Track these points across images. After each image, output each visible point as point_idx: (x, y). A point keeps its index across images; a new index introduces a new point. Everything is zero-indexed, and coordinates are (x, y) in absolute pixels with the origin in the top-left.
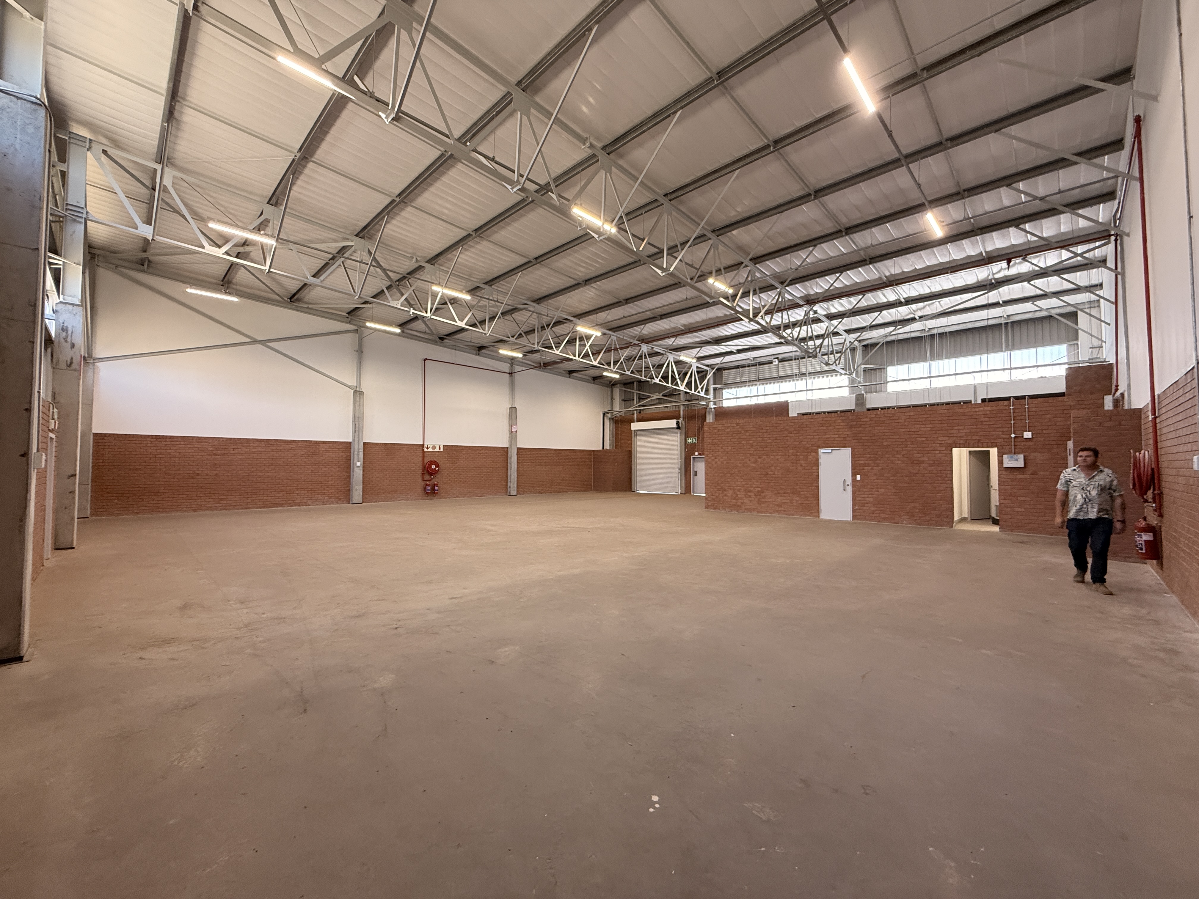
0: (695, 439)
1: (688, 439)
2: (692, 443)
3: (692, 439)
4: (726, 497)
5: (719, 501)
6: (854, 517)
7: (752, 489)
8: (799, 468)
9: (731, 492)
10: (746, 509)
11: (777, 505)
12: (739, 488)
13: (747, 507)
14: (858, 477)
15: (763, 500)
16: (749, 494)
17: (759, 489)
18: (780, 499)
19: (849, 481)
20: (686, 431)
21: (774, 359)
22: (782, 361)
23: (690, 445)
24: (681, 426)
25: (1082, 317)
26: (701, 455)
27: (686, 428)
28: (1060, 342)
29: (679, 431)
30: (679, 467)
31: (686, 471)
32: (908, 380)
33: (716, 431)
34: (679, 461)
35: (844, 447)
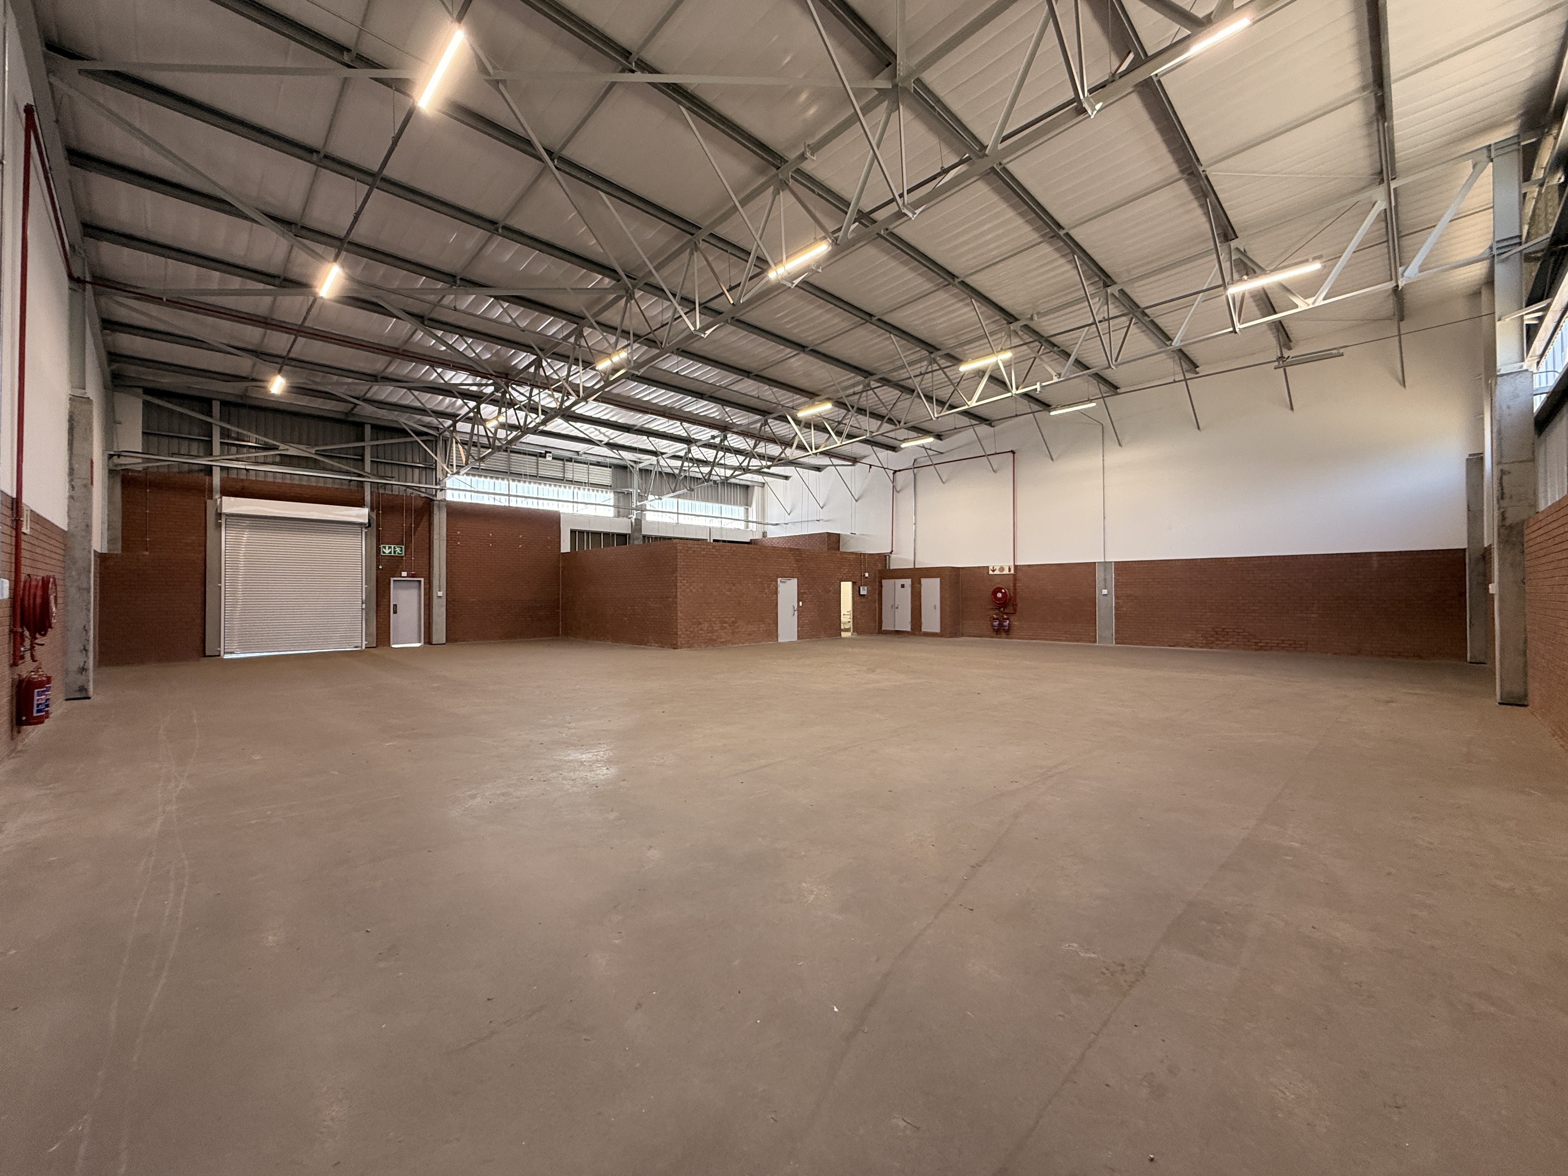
0: (401, 548)
1: (385, 548)
2: (393, 554)
3: (394, 548)
4: (702, 632)
5: (695, 636)
6: (798, 638)
7: (727, 619)
8: (765, 595)
9: (707, 625)
10: (721, 642)
11: (748, 635)
12: (714, 619)
13: (723, 640)
14: (801, 603)
15: (736, 630)
16: (725, 625)
17: (733, 619)
18: (750, 628)
19: (796, 607)
20: (378, 531)
21: (547, 452)
22: (553, 458)
23: (387, 558)
24: (371, 522)
25: (757, 490)
26: (413, 576)
27: (378, 526)
28: (741, 505)
29: (364, 530)
30: (364, 597)
31: (378, 606)
32: (662, 512)
33: (691, 552)
34: (364, 586)
35: (793, 577)
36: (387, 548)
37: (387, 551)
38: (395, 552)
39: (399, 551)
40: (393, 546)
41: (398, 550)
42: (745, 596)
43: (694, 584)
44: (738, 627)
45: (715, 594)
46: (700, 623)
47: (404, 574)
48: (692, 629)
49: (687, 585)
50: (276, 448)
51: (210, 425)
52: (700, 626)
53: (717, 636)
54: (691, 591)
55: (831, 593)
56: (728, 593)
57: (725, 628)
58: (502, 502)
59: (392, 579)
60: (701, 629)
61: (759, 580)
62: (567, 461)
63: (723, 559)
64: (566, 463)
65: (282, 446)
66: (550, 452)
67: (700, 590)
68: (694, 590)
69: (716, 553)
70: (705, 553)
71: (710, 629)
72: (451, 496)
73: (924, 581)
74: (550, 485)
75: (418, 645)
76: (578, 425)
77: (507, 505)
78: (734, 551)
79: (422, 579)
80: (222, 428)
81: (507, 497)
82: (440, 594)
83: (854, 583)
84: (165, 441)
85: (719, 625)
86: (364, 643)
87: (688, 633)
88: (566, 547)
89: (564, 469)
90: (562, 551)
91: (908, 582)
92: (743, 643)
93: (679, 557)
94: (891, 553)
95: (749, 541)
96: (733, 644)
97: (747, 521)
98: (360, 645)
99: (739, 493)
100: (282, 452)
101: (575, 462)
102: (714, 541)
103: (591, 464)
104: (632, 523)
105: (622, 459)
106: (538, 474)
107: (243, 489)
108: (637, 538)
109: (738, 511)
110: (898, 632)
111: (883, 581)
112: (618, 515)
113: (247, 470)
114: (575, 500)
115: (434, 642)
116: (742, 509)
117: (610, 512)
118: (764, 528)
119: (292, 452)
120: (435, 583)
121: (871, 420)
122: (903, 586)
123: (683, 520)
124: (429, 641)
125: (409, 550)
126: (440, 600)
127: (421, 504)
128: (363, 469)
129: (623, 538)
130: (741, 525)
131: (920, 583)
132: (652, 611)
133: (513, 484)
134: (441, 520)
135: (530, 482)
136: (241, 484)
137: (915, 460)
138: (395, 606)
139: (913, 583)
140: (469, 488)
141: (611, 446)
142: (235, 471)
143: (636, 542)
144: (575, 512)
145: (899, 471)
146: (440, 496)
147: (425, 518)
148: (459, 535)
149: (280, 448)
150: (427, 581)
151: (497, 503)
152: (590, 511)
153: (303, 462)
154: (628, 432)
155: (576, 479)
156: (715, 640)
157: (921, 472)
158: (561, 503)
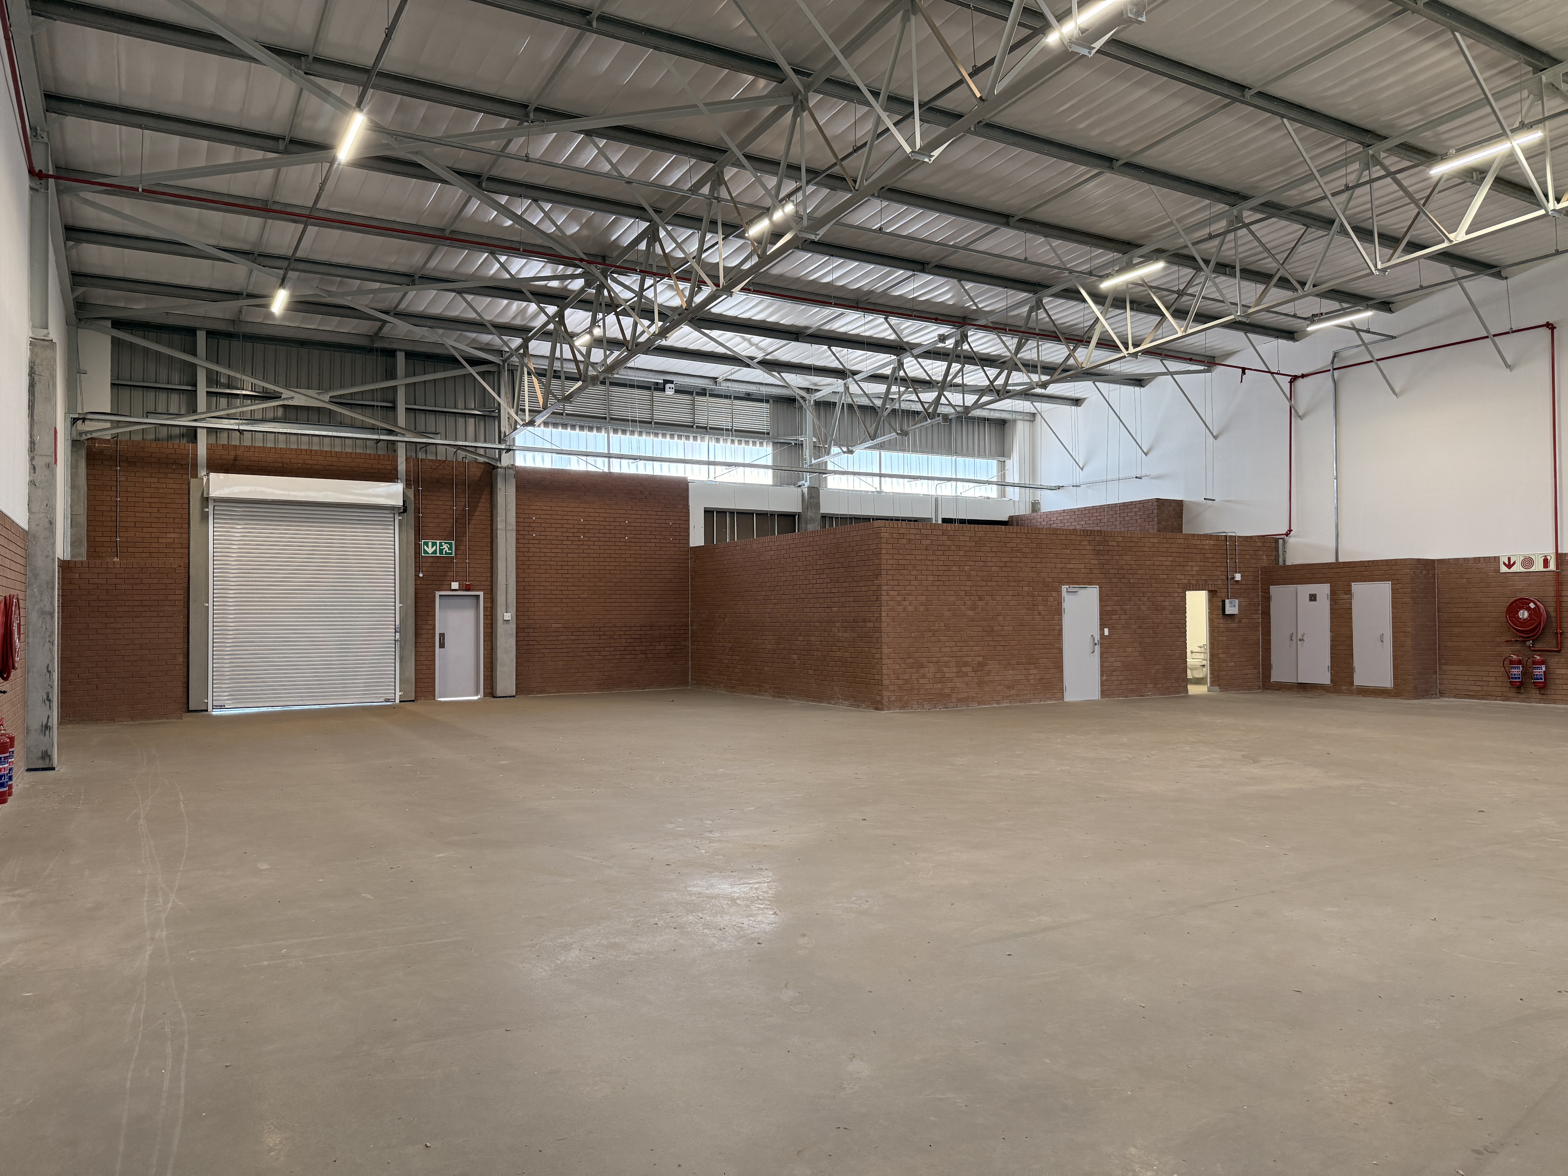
0: (450, 544)
1: (426, 544)
2: (438, 555)
3: (441, 545)
4: (924, 681)
5: (912, 689)
6: (1104, 693)
7: (969, 659)
8: (1037, 617)
9: (933, 669)
10: (959, 700)
11: (1009, 687)
12: (946, 659)
13: (962, 696)
14: (1106, 632)
15: (987, 679)
16: (964, 669)
17: (981, 659)
18: (1011, 675)
19: (1097, 638)
20: (417, 519)
21: (666, 382)
22: (677, 391)
23: (429, 560)
24: (407, 504)
25: (1021, 430)
26: (468, 589)
27: (417, 510)
28: (991, 456)
29: (397, 518)
30: (398, 623)
31: (417, 635)
32: (854, 474)
33: (904, 541)
34: (398, 605)
35: (1090, 583)
36: (430, 544)
37: (430, 550)
38: (441, 551)
39: (447, 549)
40: (438, 542)
41: (445, 547)
42: (1001, 618)
43: (911, 598)
44: (989, 673)
45: (947, 614)
46: (922, 666)
47: (455, 585)
48: (907, 676)
49: (899, 598)
50: (277, 397)
51: (194, 366)
52: (922, 671)
53: (953, 689)
54: (905, 609)
55: (1166, 612)
56: (971, 613)
57: (966, 674)
58: (599, 466)
59: (438, 594)
60: (923, 677)
61: (1026, 589)
62: (698, 394)
63: (961, 553)
64: (698, 398)
65: (286, 393)
66: (671, 382)
67: (922, 608)
68: (910, 608)
69: (949, 543)
70: (928, 542)
71: (938, 675)
72: (522, 460)
73: (1357, 588)
74: (672, 436)
75: (476, 698)
76: (715, 333)
77: (606, 470)
78: (980, 538)
79: (481, 594)
80: (209, 372)
81: (606, 459)
82: (507, 616)
83: (1212, 594)
84: (137, 394)
85: (954, 669)
86: (398, 694)
87: (900, 682)
88: (697, 538)
89: (694, 409)
90: (691, 545)
91: (1323, 590)
92: (998, 702)
93: (884, 551)
94: (1287, 535)
95: (1006, 519)
96: (979, 703)
97: (1002, 484)
98: (391, 696)
99: (988, 435)
100: (286, 403)
101: (711, 395)
102: (945, 521)
103: (736, 398)
104: (803, 494)
105: (787, 386)
106: (652, 419)
107: (235, 459)
108: (812, 520)
109: (988, 468)
110: (1304, 688)
111: (1274, 590)
112: (779, 482)
113: (241, 432)
114: (712, 459)
115: (499, 693)
116: (993, 463)
117: (766, 478)
118: (1034, 495)
119: (299, 400)
120: (501, 598)
121: (1244, 283)
122: (1313, 598)
123: (890, 486)
124: (490, 691)
125: (463, 548)
126: (507, 626)
127: (479, 474)
128: (395, 423)
129: (788, 520)
130: (992, 492)
131: (1349, 592)
132: (840, 644)
133: (616, 438)
134: (509, 500)
135: (640, 433)
136: (233, 453)
137: (1335, 355)
138: (442, 636)
139: (1333, 593)
140: (548, 446)
141: (769, 365)
142: (225, 434)
143: (810, 527)
144: (711, 478)
145: (1303, 376)
146: (505, 460)
147: (485, 497)
148: (534, 522)
149: (283, 396)
150: (489, 596)
151: (591, 469)
152: (737, 476)
153: (314, 417)
154: (797, 339)
155: (712, 424)
156: (949, 696)
157: (1351, 379)
158: (688, 466)
